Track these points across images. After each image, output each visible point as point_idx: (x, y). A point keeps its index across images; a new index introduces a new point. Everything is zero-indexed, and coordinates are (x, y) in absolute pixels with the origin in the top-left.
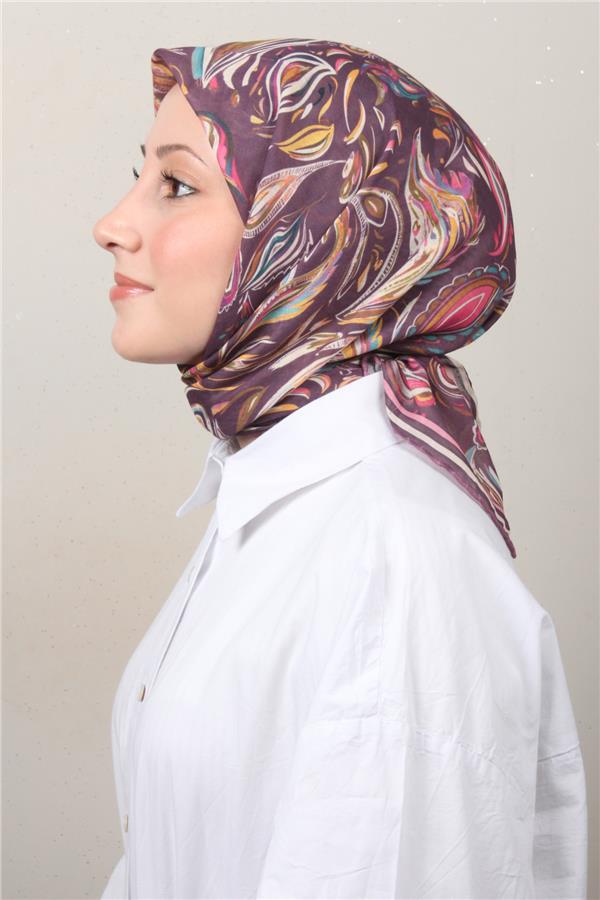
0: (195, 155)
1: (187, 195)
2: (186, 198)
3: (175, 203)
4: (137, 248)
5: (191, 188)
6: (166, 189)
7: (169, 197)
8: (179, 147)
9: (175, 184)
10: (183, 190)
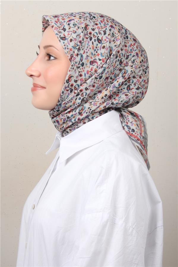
0: (56, 48)
1: (53, 59)
2: (53, 60)
3: (50, 62)
4: (39, 76)
5: (54, 57)
6: (47, 58)
7: (48, 60)
8: (50, 46)
9: (49, 56)
10: (52, 58)
